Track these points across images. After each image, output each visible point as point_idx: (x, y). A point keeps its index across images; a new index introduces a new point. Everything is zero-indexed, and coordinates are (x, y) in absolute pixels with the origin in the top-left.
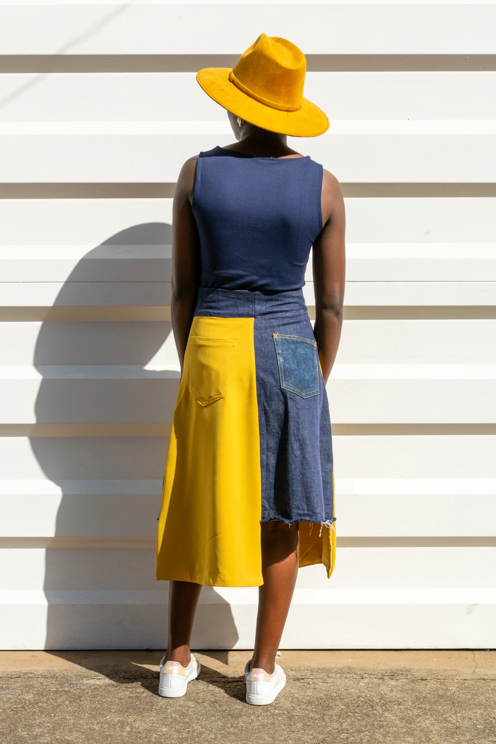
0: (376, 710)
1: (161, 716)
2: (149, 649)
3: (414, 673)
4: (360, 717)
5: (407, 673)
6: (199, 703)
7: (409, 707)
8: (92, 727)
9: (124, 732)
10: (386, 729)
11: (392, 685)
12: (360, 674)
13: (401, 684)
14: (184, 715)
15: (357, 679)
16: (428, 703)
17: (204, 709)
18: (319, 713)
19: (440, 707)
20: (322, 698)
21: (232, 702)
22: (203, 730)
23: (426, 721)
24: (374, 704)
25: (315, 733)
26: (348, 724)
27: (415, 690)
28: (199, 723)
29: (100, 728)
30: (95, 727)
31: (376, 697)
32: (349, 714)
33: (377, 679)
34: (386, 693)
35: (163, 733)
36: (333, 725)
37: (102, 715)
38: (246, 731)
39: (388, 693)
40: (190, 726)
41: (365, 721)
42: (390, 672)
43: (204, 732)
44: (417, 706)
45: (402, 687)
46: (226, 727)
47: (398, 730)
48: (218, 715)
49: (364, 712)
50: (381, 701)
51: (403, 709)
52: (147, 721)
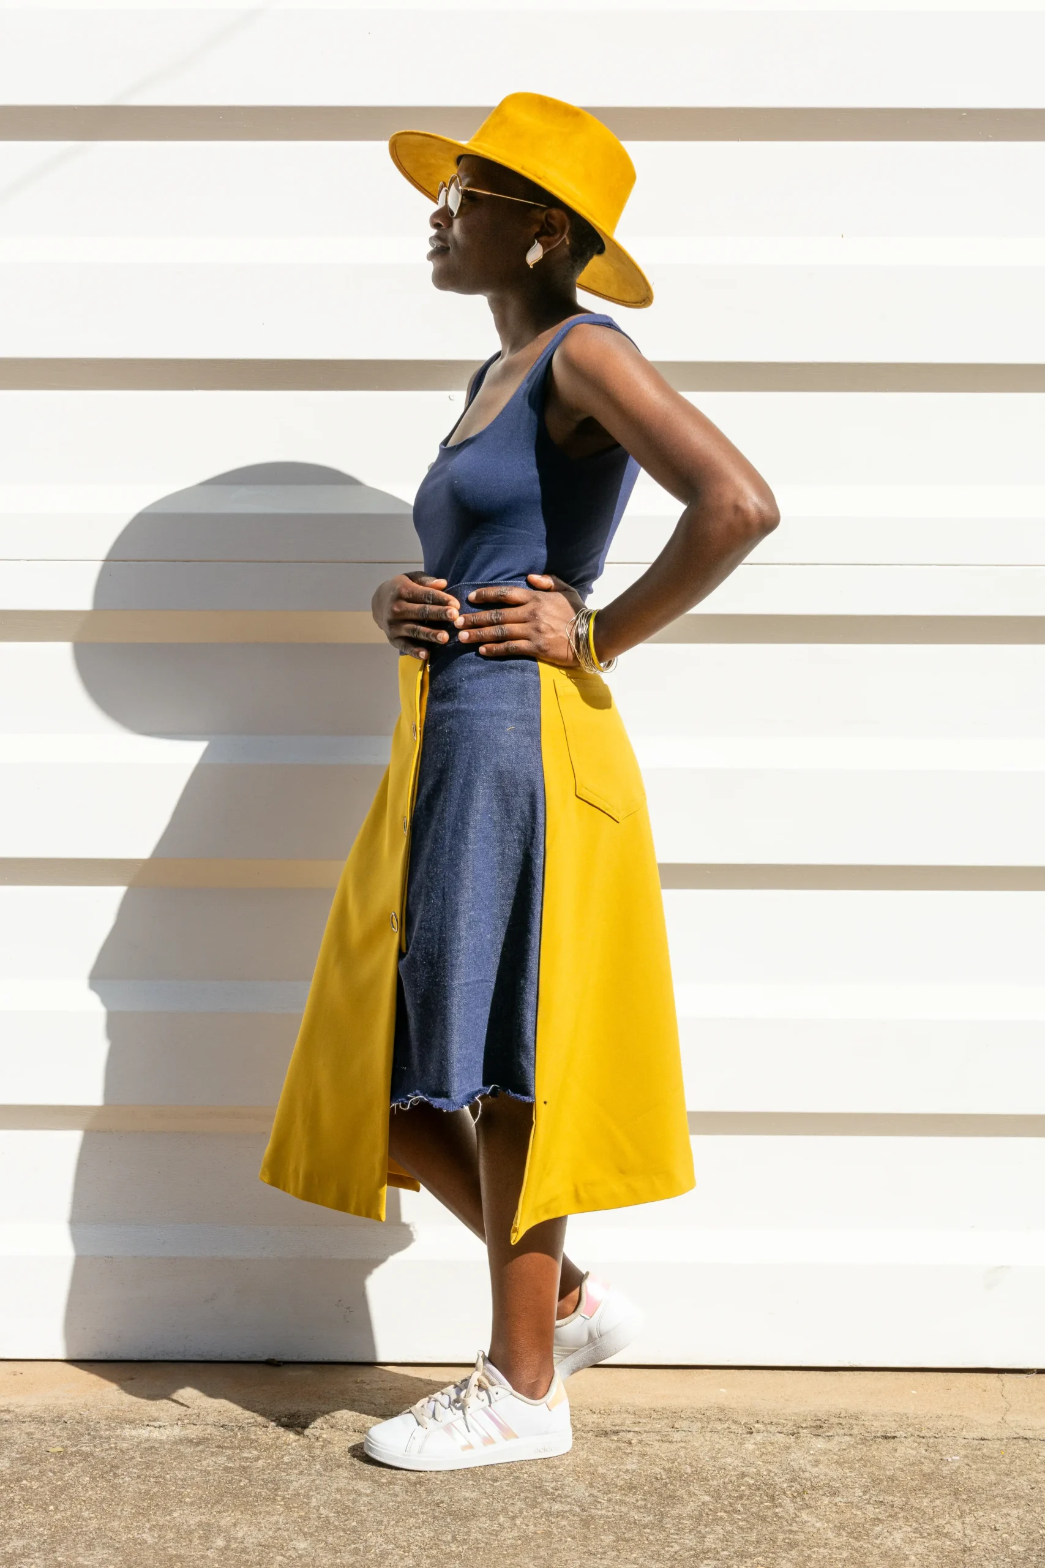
0: (781, 1506)
1: (295, 1514)
2: (274, 1360)
3: (867, 1423)
4: (744, 1523)
5: (851, 1421)
6: (381, 1485)
7: (856, 1500)
8: (139, 1536)
9: (211, 1548)
10: (803, 1551)
11: (816, 1449)
12: (745, 1423)
13: (837, 1448)
14: (345, 1511)
15: (739, 1435)
16: (899, 1492)
18: (652, 1512)
19: (926, 1501)
20: (659, 1476)
21: (455, 1484)
22: (388, 1548)
23: (895, 1532)
24: (777, 1493)
25: (643, 1559)
26: (718, 1539)
27: (869, 1462)
28: (380, 1530)
29: (156, 1540)
30: (145, 1536)
31: (781, 1476)
32: (719, 1514)
33: (783, 1435)
34: (803, 1467)
35: (297, 1552)
36: (682, 1540)
37: (163, 1510)
38: (487, 1551)
39: (809, 1468)
40: (359, 1538)
41: (755, 1531)
42: (812, 1420)
43: (392, 1553)
44: (874, 1499)
45: (839, 1453)
46: (440, 1540)
47: (830, 1554)
48: (423, 1513)
49: (755, 1511)
50: (792, 1486)
51: (842, 1504)
52: (263, 1525)
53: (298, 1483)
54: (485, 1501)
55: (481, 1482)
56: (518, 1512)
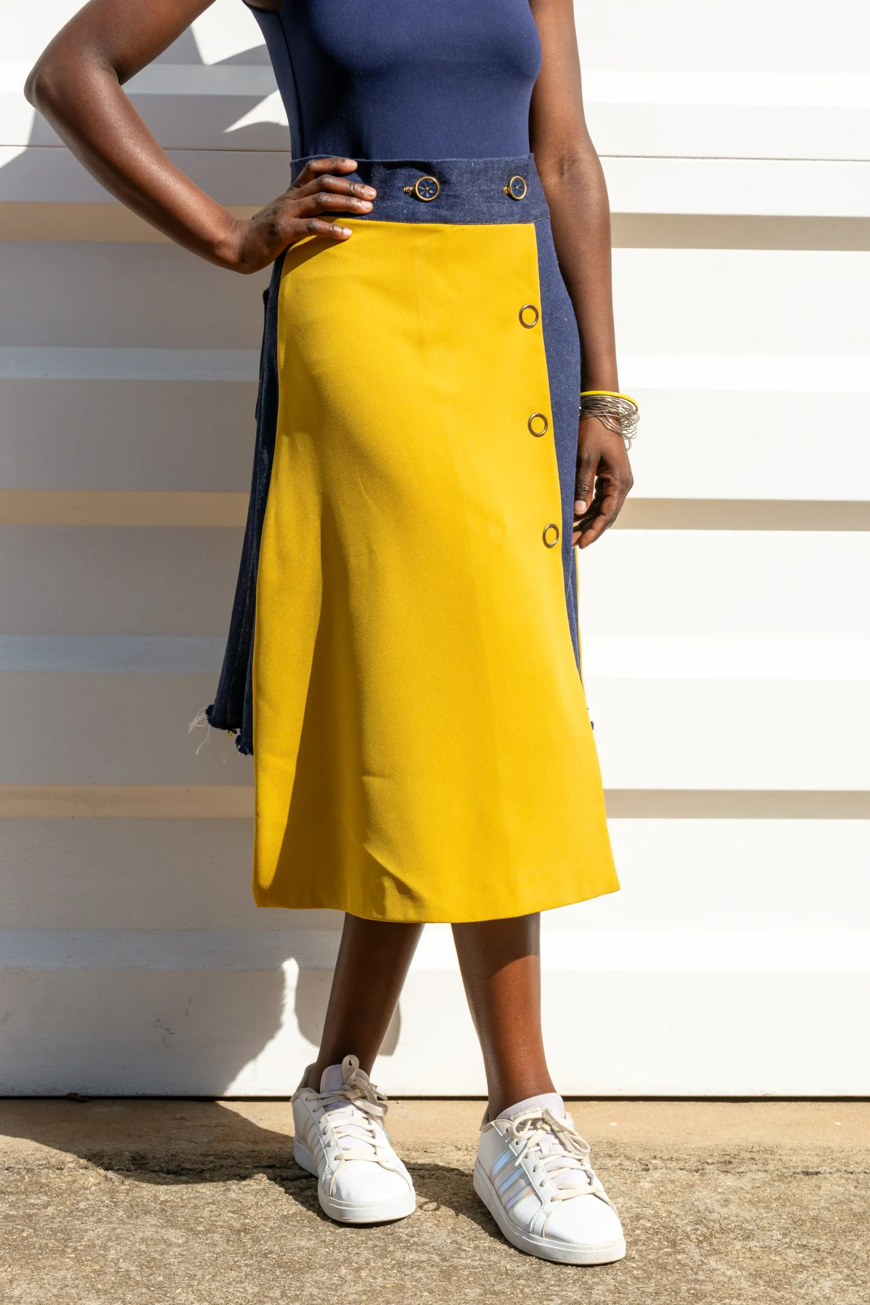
0: (684, 1252)
1: (88, 1269)
2: (77, 1094)
3: (784, 1158)
4: (640, 1272)
5: (765, 1156)
6: (196, 1234)
7: (774, 1244)
11: (725, 1187)
12: (640, 1159)
13: (750, 1185)
14: (150, 1264)
15: (633, 1172)
16: (826, 1234)
17: (210, 1249)
19: (858, 1245)
21: (289, 1231)
23: (822, 1281)
24: (679, 1237)
26: (608, 1290)
27: (789, 1200)
28: (192, 1286)
31: (684, 1217)
33: (684, 1172)
34: (710, 1208)
36: (564, 1292)
39: (717, 1207)
40: (165, 1295)
41: (653, 1281)
42: (719, 1155)
44: (796, 1242)
45: (752, 1191)
46: (266, 1297)
48: (246, 1265)
49: (652, 1258)
50: (698, 1229)
51: (758, 1249)
52: (46, 1281)
53: (94, 1232)
54: (324, 1251)
55: (320, 1228)
56: (364, 1263)
